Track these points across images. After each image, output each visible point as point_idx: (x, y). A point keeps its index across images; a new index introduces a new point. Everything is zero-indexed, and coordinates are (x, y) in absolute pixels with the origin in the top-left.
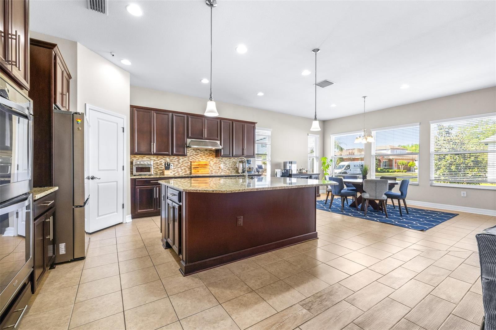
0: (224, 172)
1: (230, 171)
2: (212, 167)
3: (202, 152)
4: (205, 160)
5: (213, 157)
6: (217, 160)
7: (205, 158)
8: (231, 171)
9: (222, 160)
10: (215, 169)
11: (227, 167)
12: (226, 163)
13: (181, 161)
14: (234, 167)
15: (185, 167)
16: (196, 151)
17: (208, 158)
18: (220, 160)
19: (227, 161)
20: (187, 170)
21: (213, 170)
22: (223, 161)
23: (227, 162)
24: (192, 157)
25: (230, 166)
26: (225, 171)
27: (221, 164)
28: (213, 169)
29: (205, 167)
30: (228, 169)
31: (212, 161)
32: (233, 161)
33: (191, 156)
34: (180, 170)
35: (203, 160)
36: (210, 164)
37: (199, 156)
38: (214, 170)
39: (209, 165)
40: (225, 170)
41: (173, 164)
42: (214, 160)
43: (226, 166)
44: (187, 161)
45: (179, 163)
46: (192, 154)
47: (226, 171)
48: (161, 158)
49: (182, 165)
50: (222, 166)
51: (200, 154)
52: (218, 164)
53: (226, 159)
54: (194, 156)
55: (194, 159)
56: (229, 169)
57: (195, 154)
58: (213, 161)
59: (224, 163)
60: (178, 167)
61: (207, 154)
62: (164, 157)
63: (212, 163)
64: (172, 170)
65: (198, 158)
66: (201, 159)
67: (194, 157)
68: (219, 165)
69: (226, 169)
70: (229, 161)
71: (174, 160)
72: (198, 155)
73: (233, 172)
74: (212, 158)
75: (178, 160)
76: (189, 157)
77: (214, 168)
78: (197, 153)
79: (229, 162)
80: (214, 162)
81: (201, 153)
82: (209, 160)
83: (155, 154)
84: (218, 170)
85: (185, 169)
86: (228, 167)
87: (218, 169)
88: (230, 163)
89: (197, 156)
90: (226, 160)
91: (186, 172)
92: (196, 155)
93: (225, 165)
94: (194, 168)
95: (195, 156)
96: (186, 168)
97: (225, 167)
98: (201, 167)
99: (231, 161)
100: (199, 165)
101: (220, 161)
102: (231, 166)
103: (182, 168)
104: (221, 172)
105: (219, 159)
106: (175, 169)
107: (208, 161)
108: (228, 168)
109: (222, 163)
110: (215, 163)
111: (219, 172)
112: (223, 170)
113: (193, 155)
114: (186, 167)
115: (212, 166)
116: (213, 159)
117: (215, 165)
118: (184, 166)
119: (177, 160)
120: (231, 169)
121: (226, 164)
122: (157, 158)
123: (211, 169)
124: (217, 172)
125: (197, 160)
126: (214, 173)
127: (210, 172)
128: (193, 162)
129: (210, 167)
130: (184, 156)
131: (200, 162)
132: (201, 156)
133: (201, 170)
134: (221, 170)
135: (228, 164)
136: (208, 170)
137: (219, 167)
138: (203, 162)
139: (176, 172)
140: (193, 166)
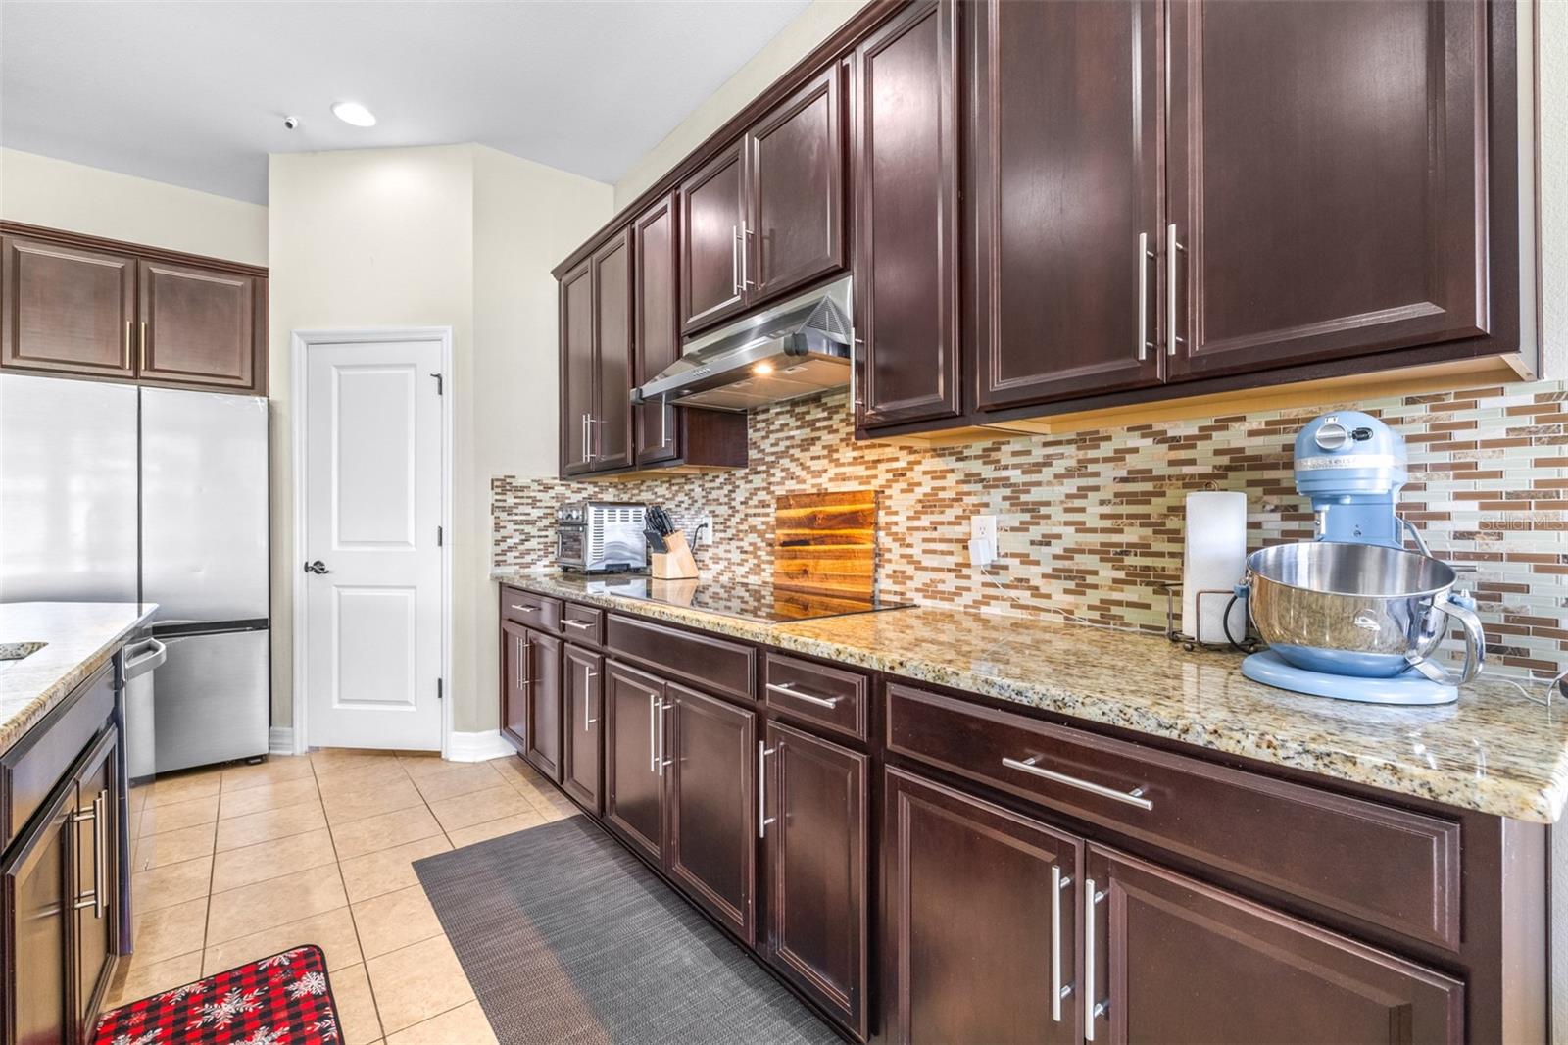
0: (1016, 605)
1: (1093, 597)
2: (901, 541)
3: (835, 420)
4: (856, 478)
5: (911, 450)
6: (940, 473)
7: (856, 461)
8: (1106, 603)
9: (988, 472)
10: (928, 561)
11: (1046, 541)
12: (1035, 495)
13: (740, 496)
14: (1144, 549)
15: (753, 537)
16: (800, 417)
17: (876, 457)
18: (975, 466)
19: (1047, 473)
20: (764, 555)
21: (910, 570)
22: (1005, 483)
23: (1051, 492)
24: (785, 462)
25: (1081, 527)
26: (1025, 597)
27: (977, 509)
28: (909, 558)
29: (848, 540)
30: (1056, 575)
31: (901, 482)
32: (1133, 462)
33: (780, 455)
34: (736, 556)
35: (844, 477)
36: (890, 512)
37: (817, 450)
38: (919, 567)
39: (883, 518)
40: (1022, 583)
42: (915, 475)
43: (1036, 533)
44: (762, 495)
45: (735, 510)
46: (781, 447)
47: (1035, 591)
48: (678, 486)
49: (744, 527)
50: (991, 534)
51: (827, 438)
52: (950, 514)
53: (1038, 454)
54: (793, 459)
55: (792, 477)
56: (1083, 573)
57: (797, 442)
58: (910, 490)
59: (1014, 501)
60: (729, 534)
62: (687, 479)
63: (900, 505)
64: (711, 552)
65: (816, 465)
66: (833, 471)
67: (795, 468)
68: (957, 521)
69: (1033, 574)
70: (1069, 474)
71: (714, 495)
72: (813, 441)
73: (1131, 615)
74: (907, 459)
75: (730, 491)
76: (772, 465)
77: (916, 552)
78: (806, 433)
79: (1071, 486)
80: (919, 492)
81: (831, 430)
82: (882, 477)
84: (957, 570)
85: (755, 550)
86: (1057, 548)
87: (950, 561)
88: (1083, 492)
89: (804, 457)
90: (1037, 468)
92: (803, 445)
93: (1023, 528)
94: (784, 544)
95: (796, 452)
96: (760, 543)
97: (1019, 543)
98: (821, 540)
99: (1109, 473)
100: (810, 521)
101: (970, 478)
102: (1095, 540)
103: (745, 544)
104: (986, 600)
105: (959, 457)
106: (717, 544)
107: (875, 485)
108: (1069, 554)
109: (996, 496)
110: (929, 504)
111: (959, 591)
112: (1004, 578)
113: (788, 447)
114: (761, 534)
115: (899, 529)
116: (912, 464)
117: (925, 521)
118: (753, 529)
119: (726, 490)
120: (1107, 573)
121: (1033, 508)
122: (671, 484)
123: (894, 562)
124: (949, 597)
125: (809, 487)
126: (918, 599)
127: (885, 584)
128: (783, 502)
129: (885, 540)
130: (744, 465)
131: (822, 496)
132: (831, 450)
133: (826, 565)
134: (977, 579)
135: (1057, 513)
136: (869, 563)
137: (964, 543)
138: (840, 498)
139: (722, 565)
140: (782, 534)
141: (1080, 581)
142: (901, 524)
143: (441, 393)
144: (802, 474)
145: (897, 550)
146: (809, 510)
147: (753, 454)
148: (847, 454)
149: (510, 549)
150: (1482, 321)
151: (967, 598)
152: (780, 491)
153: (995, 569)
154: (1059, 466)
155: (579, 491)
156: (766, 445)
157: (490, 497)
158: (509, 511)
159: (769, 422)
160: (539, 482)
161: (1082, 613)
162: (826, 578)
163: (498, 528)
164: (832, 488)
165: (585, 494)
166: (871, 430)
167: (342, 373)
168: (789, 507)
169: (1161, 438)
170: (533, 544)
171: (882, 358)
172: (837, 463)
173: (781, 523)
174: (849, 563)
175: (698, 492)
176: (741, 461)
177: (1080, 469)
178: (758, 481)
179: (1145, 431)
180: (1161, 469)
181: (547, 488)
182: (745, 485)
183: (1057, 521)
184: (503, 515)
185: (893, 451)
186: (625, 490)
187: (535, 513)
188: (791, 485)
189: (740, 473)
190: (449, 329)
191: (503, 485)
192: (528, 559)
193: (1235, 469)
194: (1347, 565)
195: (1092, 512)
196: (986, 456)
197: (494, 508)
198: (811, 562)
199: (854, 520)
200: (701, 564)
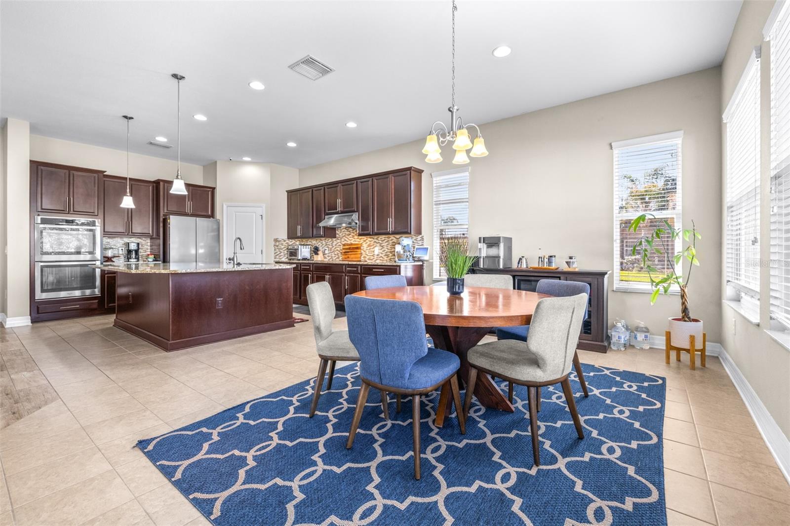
0: (381, 260)
1: (389, 258)
2: (365, 251)
3: (354, 231)
4: (358, 241)
6: (371, 241)
7: (357, 238)
9: (377, 241)
10: (369, 254)
12: (383, 244)
13: (334, 244)
14: (394, 251)
15: (337, 252)
16: (347, 230)
17: (361, 239)
18: (376, 240)
19: (384, 242)
20: (340, 255)
21: (366, 256)
22: (379, 243)
23: (385, 244)
24: (344, 238)
26: (381, 259)
27: (376, 246)
29: (357, 252)
30: (385, 255)
31: (365, 242)
32: (393, 241)
33: (343, 236)
34: (333, 255)
35: (355, 241)
37: (350, 236)
39: (362, 248)
40: (381, 257)
41: (328, 247)
42: (367, 241)
43: (383, 250)
44: (340, 244)
45: (333, 247)
46: (344, 235)
48: (319, 241)
49: (335, 250)
50: (377, 250)
51: (352, 234)
52: (372, 247)
53: (383, 239)
54: (346, 237)
55: (346, 240)
57: (347, 234)
58: (366, 244)
59: (380, 245)
60: (332, 251)
62: (321, 240)
63: (365, 246)
64: (327, 255)
65: (350, 239)
66: (354, 240)
67: (346, 239)
69: (382, 255)
70: (387, 242)
71: (328, 243)
72: (350, 234)
76: (341, 238)
77: (367, 253)
78: (349, 233)
79: (387, 243)
82: (362, 241)
86: (385, 252)
87: (372, 254)
89: (348, 237)
91: (338, 258)
93: (381, 249)
95: (346, 236)
96: (339, 253)
97: (381, 251)
98: (351, 252)
99: (391, 242)
100: (349, 249)
101: (375, 242)
102: (390, 251)
103: (336, 253)
104: (377, 260)
105: (374, 239)
106: (329, 253)
107: (361, 243)
108: (386, 253)
109: (378, 245)
110: (369, 246)
117: (368, 248)
118: (337, 250)
119: (331, 242)
120: (391, 255)
121: (382, 246)
122: (317, 241)
123: (364, 255)
124: (372, 260)
125: (349, 242)
126: (367, 260)
127: (362, 258)
128: (344, 245)
129: (362, 251)
130: (336, 238)
131: (352, 244)
132: (353, 236)
133: (352, 256)
134: (376, 257)
135: (385, 247)
136: (360, 255)
137: (374, 251)
138: (355, 244)
139: (330, 257)
140: (344, 251)
141: (388, 256)
142: (365, 249)
143: (262, 219)
144: (347, 240)
145: (364, 253)
146: (349, 247)
147: (337, 236)
148: (356, 237)
149: (277, 255)
150: (409, 231)
151: (374, 260)
152: (343, 243)
153: (378, 255)
154: (386, 241)
155: (291, 242)
156: (340, 234)
157: (273, 243)
158: (277, 246)
159: (341, 230)
160: (283, 240)
161: (388, 260)
162: (352, 258)
163: (275, 250)
164: (354, 243)
165: (292, 243)
166: (360, 235)
167: (237, 213)
168: (345, 246)
169: (396, 238)
170: (282, 254)
171: (362, 224)
172: (354, 238)
173: (344, 249)
174: (356, 255)
175: (324, 243)
176: (335, 237)
177: (388, 241)
178: (338, 241)
179: (394, 237)
180: (396, 242)
181: (285, 241)
182: (335, 242)
184: (276, 247)
185: (365, 238)
186: (302, 241)
187: (283, 247)
188: (346, 242)
189: (335, 239)
190: (264, 205)
191: (276, 240)
192: (281, 257)
195: (389, 247)
196: (377, 239)
197: (274, 245)
198: (349, 256)
199: (357, 248)
200: (325, 258)
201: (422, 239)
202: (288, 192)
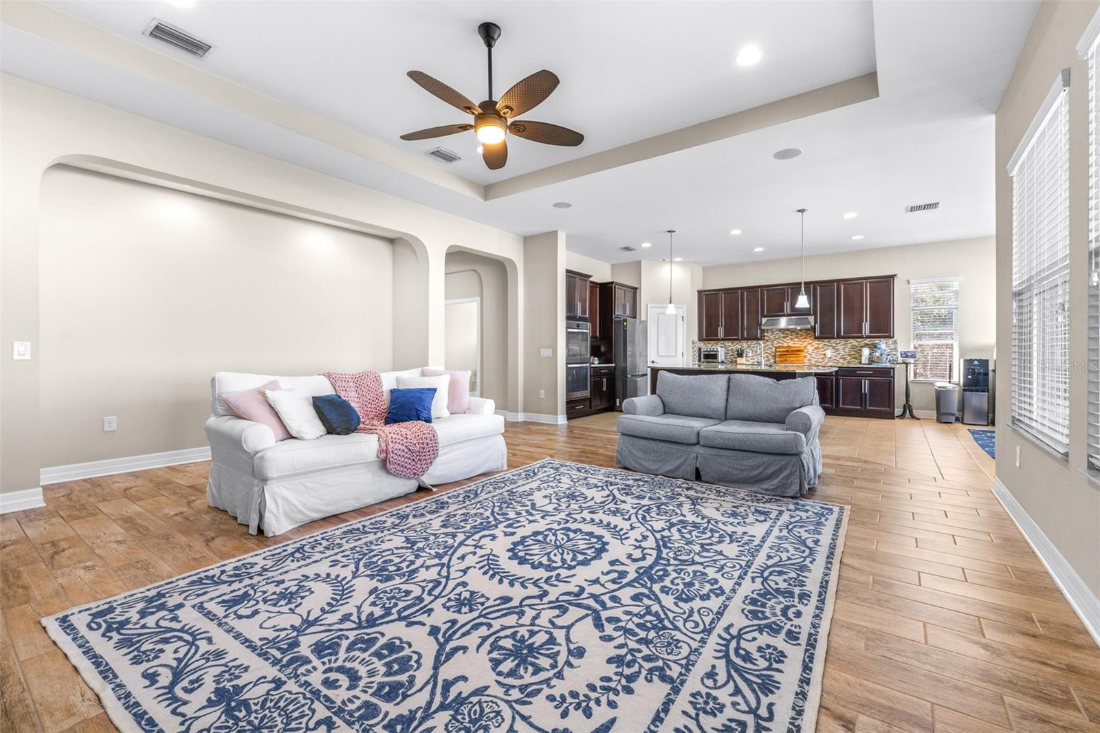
0: (834, 363)
3: (794, 334)
4: (799, 344)
5: (813, 340)
6: (820, 344)
7: (798, 341)
9: (829, 344)
10: (816, 358)
12: (838, 348)
15: (767, 354)
16: (783, 333)
17: (804, 341)
18: (826, 343)
20: (770, 358)
21: (812, 359)
22: (832, 346)
23: (840, 347)
24: (777, 340)
25: (846, 352)
26: (836, 361)
27: (827, 349)
28: (812, 357)
29: (796, 355)
30: (841, 358)
31: (810, 345)
32: (853, 344)
35: (796, 344)
36: (807, 350)
37: (788, 339)
38: (814, 358)
40: (835, 359)
41: (752, 350)
42: (814, 344)
43: (838, 353)
44: (770, 346)
46: (776, 337)
47: (838, 360)
49: (764, 353)
50: (829, 353)
51: (791, 337)
52: (821, 350)
53: (838, 342)
54: (780, 340)
55: (779, 343)
58: (812, 346)
59: (834, 348)
60: (758, 354)
61: (802, 335)
63: (810, 349)
64: (750, 358)
65: (787, 341)
66: (792, 342)
68: (823, 351)
69: (837, 358)
71: (748, 346)
72: (787, 337)
74: (811, 341)
75: (758, 346)
76: (773, 340)
77: (814, 356)
78: (785, 335)
79: (843, 346)
80: (814, 347)
81: (792, 335)
82: (805, 344)
83: (723, 340)
84: (823, 359)
85: (767, 357)
87: (821, 357)
88: (846, 347)
89: (785, 340)
90: (838, 344)
91: (768, 360)
92: (784, 337)
93: (836, 352)
94: (779, 356)
95: (781, 338)
97: (834, 354)
98: (791, 355)
99: (849, 345)
100: (787, 351)
101: (825, 345)
102: (847, 354)
104: (828, 363)
105: (824, 342)
106: (753, 357)
107: (804, 346)
108: (842, 356)
109: (830, 348)
110: (816, 348)
111: (823, 362)
112: (832, 359)
113: (778, 338)
114: (769, 354)
116: (813, 342)
117: (816, 351)
120: (849, 357)
122: (732, 344)
123: (809, 357)
124: (821, 362)
125: (785, 345)
126: (814, 363)
128: (779, 347)
129: (806, 355)
131: (790, 347)
132: (792, 339)
133: (792, 359)
134: (827, 359)
136: (803, 358)
137: (824, 354)
138: (795, 347)
139: (756, 361)
140: (776, 353)
141: (845, 359)
142: (810, 351)
143: (683, 321)
144: (783, 342)
145: (809, 355)
146: (785, 349)
147: (766, 338)
148: (796, 340)
149: (693, 356)
150: (891, 336)
152: (777, 345)
153: (830, 358)
154: (841, 344)
155: (700, 342)
156: (771, 337)
157: (692, 345)
159: (773, 333)
160: (696, 342)
161: (845, 363)
162: (792, 361)
163: (692, 352)
164: (792, 345)
166: (816, 338)
169: (859, 343)
170: (695, 354)
172: (794, 341)
173: (776, 351)
174: (798, 358)
175: (745, 345)
176: (763, 339)
178: (768, 343)
179: (857, 341)
182: (763, 344)
183: (841, 351)
184: (693, 349)
187: (696, 347)
189: (762, 342)
190: (686, 306)
193: (866, 345)
194: (881, 355)
195: (847, 350)
196: (828, 342)
197: (692, 347)
198: (787, 358)
200: (747, 361)
201: (895, 342)
202: (699, 292)
